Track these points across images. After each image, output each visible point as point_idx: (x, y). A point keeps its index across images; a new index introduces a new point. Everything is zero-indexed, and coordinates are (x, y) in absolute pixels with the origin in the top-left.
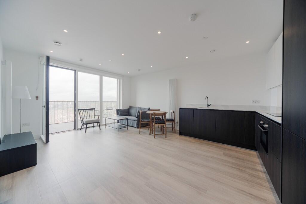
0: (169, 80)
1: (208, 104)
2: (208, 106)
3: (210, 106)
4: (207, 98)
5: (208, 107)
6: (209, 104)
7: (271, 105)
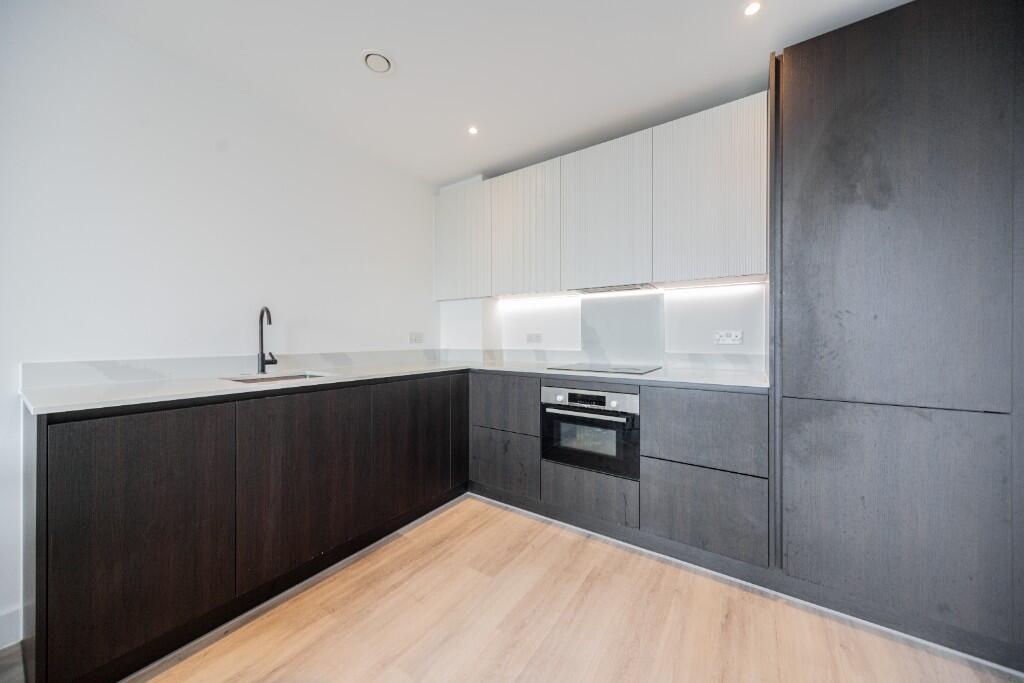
5: (262, 371)
6: (269, 356)
7: (443, 346)
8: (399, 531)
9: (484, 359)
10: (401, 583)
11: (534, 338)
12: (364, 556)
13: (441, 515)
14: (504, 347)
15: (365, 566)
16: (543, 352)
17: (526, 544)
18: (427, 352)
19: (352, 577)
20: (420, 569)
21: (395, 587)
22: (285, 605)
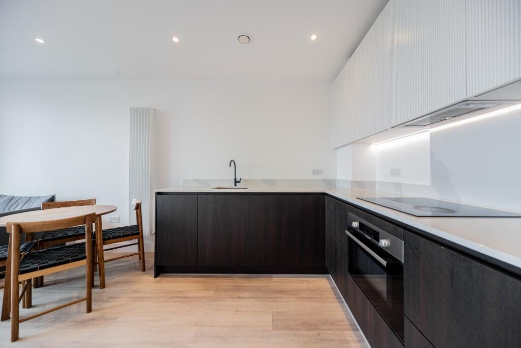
0: (131, 109)
1: (235, 179)
2: (236, 182)
3: (239, 182)
4: (232, 163)
5: (235, 185)
6: (238, 179)
7: (338, 178)
8: (273, 275)
9: (352, 187)
10: (243, 298)
11: (395, 173)
12: (249, 277)
13: (301, 279)
14: (378, 179)
15: (246, 281)
16: (399, 184)
17: (317, 329)
18: (324, 180)
19: (236, 283)
20: (255, 298)
21: (240, 298)
22: (213, 278)
